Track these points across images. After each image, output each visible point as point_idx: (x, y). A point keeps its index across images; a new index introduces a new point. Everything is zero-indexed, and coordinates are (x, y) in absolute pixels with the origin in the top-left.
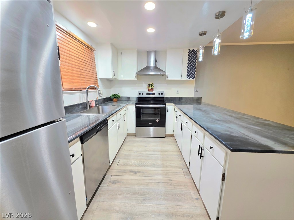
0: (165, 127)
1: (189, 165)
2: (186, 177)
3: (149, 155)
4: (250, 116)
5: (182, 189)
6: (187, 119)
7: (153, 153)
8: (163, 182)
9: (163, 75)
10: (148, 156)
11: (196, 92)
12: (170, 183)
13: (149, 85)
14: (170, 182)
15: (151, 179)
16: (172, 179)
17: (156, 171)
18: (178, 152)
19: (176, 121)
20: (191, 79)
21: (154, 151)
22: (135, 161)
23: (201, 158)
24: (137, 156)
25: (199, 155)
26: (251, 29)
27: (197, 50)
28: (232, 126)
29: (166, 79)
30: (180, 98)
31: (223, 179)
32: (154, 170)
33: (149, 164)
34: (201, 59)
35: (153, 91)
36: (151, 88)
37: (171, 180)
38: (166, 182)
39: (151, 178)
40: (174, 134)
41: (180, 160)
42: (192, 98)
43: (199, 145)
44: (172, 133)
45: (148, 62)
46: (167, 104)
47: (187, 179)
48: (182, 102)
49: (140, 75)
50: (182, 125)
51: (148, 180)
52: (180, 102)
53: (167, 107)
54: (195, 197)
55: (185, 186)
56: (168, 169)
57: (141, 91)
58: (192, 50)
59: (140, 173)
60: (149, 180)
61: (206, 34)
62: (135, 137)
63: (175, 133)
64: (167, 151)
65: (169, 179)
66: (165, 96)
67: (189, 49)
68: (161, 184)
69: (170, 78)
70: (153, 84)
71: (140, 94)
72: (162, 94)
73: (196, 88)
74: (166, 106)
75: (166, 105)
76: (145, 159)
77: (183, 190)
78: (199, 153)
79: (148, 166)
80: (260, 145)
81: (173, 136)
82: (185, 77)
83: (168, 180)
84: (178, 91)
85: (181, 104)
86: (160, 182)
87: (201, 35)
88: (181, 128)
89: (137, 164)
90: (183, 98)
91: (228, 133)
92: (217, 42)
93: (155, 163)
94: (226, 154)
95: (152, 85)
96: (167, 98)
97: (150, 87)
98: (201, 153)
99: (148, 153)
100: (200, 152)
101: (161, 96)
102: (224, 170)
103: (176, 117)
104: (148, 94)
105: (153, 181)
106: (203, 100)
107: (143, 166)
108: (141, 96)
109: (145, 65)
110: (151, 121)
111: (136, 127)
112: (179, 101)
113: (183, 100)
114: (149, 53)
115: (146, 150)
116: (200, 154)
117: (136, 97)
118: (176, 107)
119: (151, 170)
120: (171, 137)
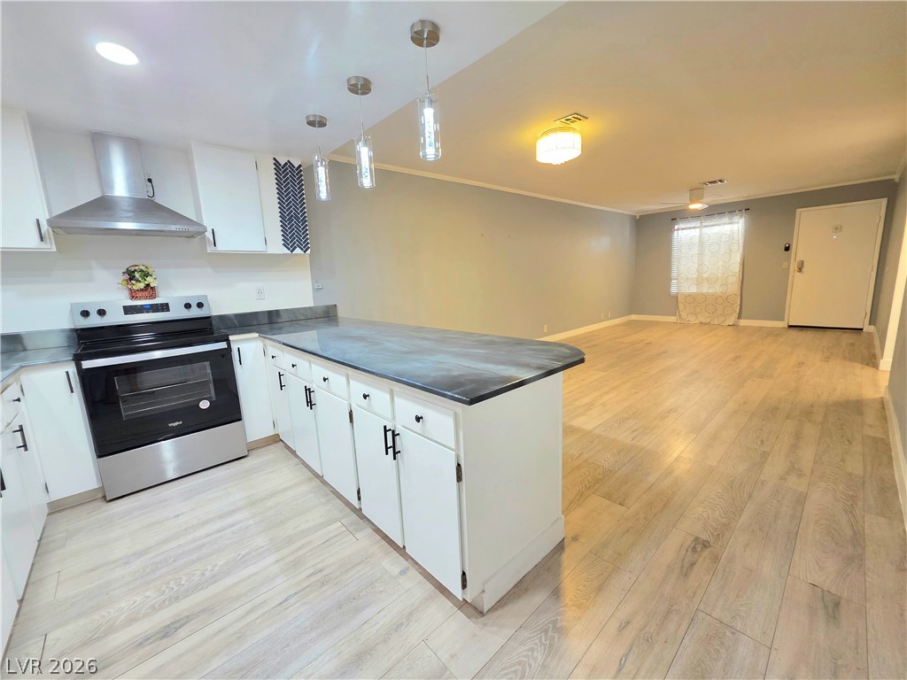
0: (240, 420)
1: (359, 499)
2: (358, 535)
3: (205, 540)
4: (458, 332)
5: (361, 573)
6: (322, 369)
7: (219, 524)
8: (295, 594)
9: (191, 236)
10: (204, 545)
11: (316, 290)
12: (318, 581)
13: (131, 275)
14: (318, 577)
15: (249, 612)
16: (320, 566)
17: (258, 573)
18: (310, 479)
19: (281, 386)
20: (298, 251)
21: (221, 517)
22: (148, 594)
23: (395, 459)
24: (148, 570)
25: (387, 454)
26: (436, 140)
27: (300, 166)
28: (441, 357)
29: (210, 249)
30: (270, 313)
31: (459, 478)
32: (250, 577)
33: (217, 568)
34: (326, 195)
35: (153, 296)
36: (142, 285)
37: (320, 571)
38: (305, 586)
39: (248, 606)
40: (278, 435)
41: (323, 500)
42: (310, 308)
43: (385, 427)
44: (271, 433)
45: (104, 179)
46: (231, 338)
47: (365, 538)
48: (280, 325)
49: (70, 231)
50: (308, 391)
51: (236, 622)
52: (275, 326)
53: (234, 347)
54: (396, 571)
55: (363, 561)
56: (297, 545)
57: (92, 300)
58: (286, 164)
59: (192, 622)
60: (243, 617)
61: (325, 125)
62: (101, 504)
63: (281, 431)
64: (273, 494)
65: (311, 571)
66: (215, 313)
67: (274, 159)
68: (292, 601)
69: (222, 246)
70: (150, 271)
71: (85, 314)
72: (200, 305)
73: (315, 279)
74: (229, 345)
75: (228, 340)
76: (194, 562)
77: (364, 574)
78: (387, 448)
79: (215, 579)
80: (503, 379)
81: (276, 439)
82: (277, 246)
83: (308, 577)
84: (259, 292)
85: (280, 330)
86: (286, 600)
87: (311, 123)
88: (310, 403)
89: (163, 598)
90: (282, 313)
91: (444, 373)
92: (365, 153)
93: (243, 553)
94: (456, 416)
95: (146, 275)
96: (222, 318)
97: (138, 281)
98: (394, 447)
99: (198, 534)
100: (390, 443)
101: (195, 312)
102: (458, 457)
103: (280, 376)
104: (128, 310)
105: (261, 612)
106: (341, 313)
107: (196, 588)
108: (95, 321)
109: (88, 194)
110: (173, 414)
111: (100, 456)
112: (271, 322)
113: (284, 317)
114: (98, 140)
115: (186, 529)
116: (390, 451)
117: (63, 331)
118: (268, 342)
119: (235, 585)
120: (270, 447)
